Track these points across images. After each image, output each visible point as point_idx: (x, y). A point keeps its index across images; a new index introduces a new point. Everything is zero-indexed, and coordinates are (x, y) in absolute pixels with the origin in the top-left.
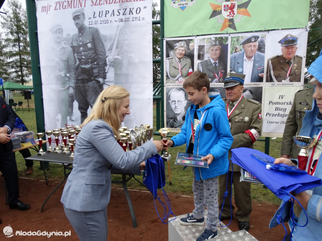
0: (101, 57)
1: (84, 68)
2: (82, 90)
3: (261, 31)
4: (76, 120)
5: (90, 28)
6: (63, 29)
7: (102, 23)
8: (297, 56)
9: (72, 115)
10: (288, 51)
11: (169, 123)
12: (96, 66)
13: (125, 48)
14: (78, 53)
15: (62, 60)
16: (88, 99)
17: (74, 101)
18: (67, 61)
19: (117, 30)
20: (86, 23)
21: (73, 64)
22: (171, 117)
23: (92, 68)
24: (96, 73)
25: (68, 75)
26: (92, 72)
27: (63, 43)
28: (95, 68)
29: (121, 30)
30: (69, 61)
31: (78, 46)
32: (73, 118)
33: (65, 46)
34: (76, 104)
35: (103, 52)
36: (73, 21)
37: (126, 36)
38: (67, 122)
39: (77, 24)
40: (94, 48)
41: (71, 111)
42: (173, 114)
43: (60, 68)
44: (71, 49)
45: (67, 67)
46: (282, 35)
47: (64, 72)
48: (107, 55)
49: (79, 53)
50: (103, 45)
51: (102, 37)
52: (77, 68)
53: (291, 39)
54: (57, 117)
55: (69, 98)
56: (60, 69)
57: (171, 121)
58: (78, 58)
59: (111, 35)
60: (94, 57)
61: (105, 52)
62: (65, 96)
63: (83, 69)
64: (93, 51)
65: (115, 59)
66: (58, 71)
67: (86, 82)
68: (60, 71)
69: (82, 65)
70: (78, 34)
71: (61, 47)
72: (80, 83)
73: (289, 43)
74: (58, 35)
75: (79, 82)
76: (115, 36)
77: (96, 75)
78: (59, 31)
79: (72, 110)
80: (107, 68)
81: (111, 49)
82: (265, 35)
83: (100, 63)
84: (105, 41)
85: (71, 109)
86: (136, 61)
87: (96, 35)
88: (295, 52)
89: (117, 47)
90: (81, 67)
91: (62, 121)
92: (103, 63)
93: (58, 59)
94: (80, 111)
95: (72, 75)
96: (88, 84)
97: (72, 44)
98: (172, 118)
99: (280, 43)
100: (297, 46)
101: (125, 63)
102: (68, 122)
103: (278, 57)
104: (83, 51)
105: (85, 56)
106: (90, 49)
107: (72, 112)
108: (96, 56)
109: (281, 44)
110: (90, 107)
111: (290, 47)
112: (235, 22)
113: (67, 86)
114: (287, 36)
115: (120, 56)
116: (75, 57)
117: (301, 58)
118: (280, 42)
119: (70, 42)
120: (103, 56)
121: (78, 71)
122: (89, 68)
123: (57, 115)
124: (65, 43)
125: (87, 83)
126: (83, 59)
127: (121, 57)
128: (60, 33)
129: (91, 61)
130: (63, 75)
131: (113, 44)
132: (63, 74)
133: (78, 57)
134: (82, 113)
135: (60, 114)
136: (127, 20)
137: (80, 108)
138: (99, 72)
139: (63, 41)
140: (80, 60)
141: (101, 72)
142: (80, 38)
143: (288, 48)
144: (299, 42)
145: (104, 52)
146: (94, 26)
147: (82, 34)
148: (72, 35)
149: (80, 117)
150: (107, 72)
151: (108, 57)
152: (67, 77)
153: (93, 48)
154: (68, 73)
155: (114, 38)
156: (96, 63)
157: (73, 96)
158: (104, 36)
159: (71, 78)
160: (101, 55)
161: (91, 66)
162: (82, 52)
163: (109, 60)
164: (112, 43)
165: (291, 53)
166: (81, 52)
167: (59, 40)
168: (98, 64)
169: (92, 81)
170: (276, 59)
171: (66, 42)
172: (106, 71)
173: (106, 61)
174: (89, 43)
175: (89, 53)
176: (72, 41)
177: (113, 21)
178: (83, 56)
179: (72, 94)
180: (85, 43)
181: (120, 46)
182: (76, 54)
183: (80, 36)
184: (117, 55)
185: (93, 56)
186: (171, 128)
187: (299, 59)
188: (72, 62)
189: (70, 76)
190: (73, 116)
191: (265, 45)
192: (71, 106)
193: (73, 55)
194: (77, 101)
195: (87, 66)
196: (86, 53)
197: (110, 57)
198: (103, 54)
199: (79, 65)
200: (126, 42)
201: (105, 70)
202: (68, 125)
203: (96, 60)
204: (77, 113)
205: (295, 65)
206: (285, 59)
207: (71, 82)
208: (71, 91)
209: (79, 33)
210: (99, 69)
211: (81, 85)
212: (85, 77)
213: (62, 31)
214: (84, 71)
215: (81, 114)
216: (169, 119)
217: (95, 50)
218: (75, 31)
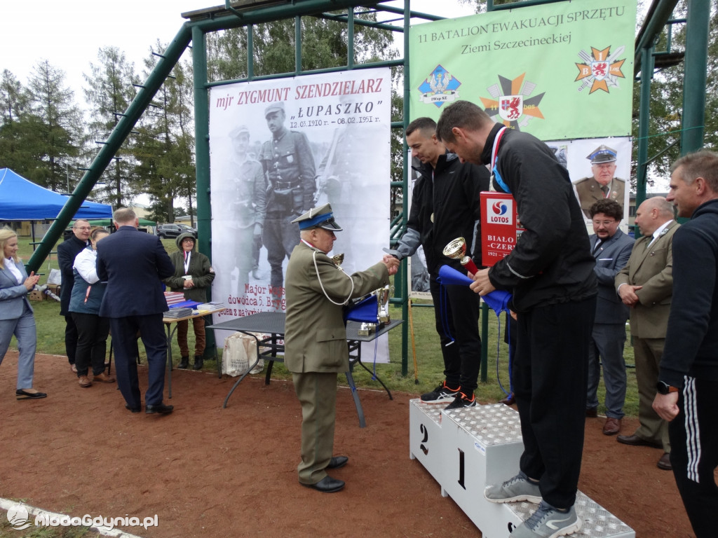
0: (307, 177)
1: (280, 195)
2: (275, 228)
3: (559, 140)
4: (264, 278)
5: (293, 132)
6: (250, 133)
7: (312, 124)
8: (616, 178)
9: (257, 269)
10: (602, 172)
11: (416, 285)
12: (298, 191)
13: (347, 163)
14: (270, 171)
15: (245, 181)
16: (284, 245)
17: (261, 246)
18: (254, 183)
19: (335, 136)
20: (287, 125)
21: (263, 188)
22: (419, 274)
23: (292, 195)
24: (298, 202)
25: (254, 205)
26: (293, 201)
27: (248, 154)
28: (296, 195)
29: (341, 135)
30: (257, 183)
31: (271, 159)
32: (259, 274)
33: (252, 160)
34: (264, 252)
35: (311, 170)
36: (266, 121)
37: (349, 145)
38: (248, 280)
39: (272, 125)
40: (298, 163)
41: (255, 264)
42: (423, 269)
43: (242, 194)
44: (260, 164)
45: (252, 193)
46: (593, 146)
47: (247, 200)
48: (317, 174)
49: (272, 170)
50: (312, 159)
51: (310, 146)
52: (269, 194)
53: (605, 153)
54: (233, 273)
55: (253, 242)
56: (241, 196)
57: (419, 280)
58: (270, 179)
59: (324, 143)
60: (297, 178)
61: (315, 169)
62: (247, 239)
63: (279, 197)
64: (295, 168)
65: (330, 180)
66: (238, 199)
67: (281, 216)
68: (242, 198)
69: (276, 189)
70: (272, 140)
71: (245, 161)
72: (272, 219)
73: (603, 159)
74: (241, 142)
75: (272, 217)
76: (332, 145)
77: (298, 205)
78: (245, 136)
79: (258, 261)
80: (316, 195)
81: (323, 165)
82: (567, 147)
83: (306, 187)
84: (316, 152)
85: (255, 260)
86: (365, 184)
87: (302, 144)
88: (613, 173)
89: (334, 162)
90: (275, 193)
91: (240, 280)
92: (311, 186)
93: (238, 180)
94: (270, 263)
95: (260, 205)
96: (285, 220)
97: (263, 156)
98: (420, 276)
99: (590, 159)
100: (616, 163)
101: (346, 186)
102: (250, 280)
103: (587, 180)
104: (279, 167)
105: (281, 175)
106: (292, 165)
107: (258, 265)
108: (299, 176)
109: (590, 161)
110: (286, 256)
111: (605, 165)
112: (520, 125)
113: (252, 223)
114: (599, 148)
115: (338, 177)
116: (265, 177)
117: (623, 182)
118: (589, 157)
119: (259, 154)
120: (310, 175)
121: (270, 199)
122: (289, 194)
123: (233, 269)
124: (252, 156)
125: (283, 218)
126: (278, 180)
127: (340, 177)
128: (244, 139)
129: (291, 184)
130: (246, 205)
131: (327, 158)
132: (245, 203)
133: (272, 177)
134: (273, 266)
135: (238, 267)
136: (351, 121)
137: (270, 258)
138: (303, 201)
139: (248, 152)
140: (273, 181)
141: (306, 201)
142: (276, 148)
143: (603, 167)
144: (618, 157)
145: (313, 169)
146: (299, 129)
147: (279, 141)
148: (263, 142)
149: (270, 273)
150: (316, 202)
151: (318, 178)
152: (252, 208)
153: (296, 162)
154: (255, 203)
155: (329, 147)
156: (298, 186)
157: (260, 238)
158: (314, 145)
159: (259, 210)
160: (307, 174)
161: (292, 191)
162: (278, 170)
163: (320, 183)
164: (326, 155)
165: (607, 174)
166: (275, 170)
167: (242, 151)
168: (302, 188)
169: (291, 215)
170: (583, 183)
171: (254, 154)
172: (315, 200)
173: (315, 183)
174: (289, 155)
175: (289, 171)
176: (263, 152)
177: (329, 122)
178: (278, 175)
179: (258, 235)
180: (283, 155)
181: (338, 161)
182: (267, 172)
183: (276, 145)
184: (334, 175)
185: (295, 175)
186: (418, 293)
187: (621, 183)
188: (260, 185)
189: (257, 206)
190: (258, 271)
191: (566, 162)
192: (256, 255)
193: (262, 174)
194: (266, 247)
195: (285, 192)
196: (284, 171)
197: (322, 178)
198: (311, 172)
199: (272, 189)
200: (348, 154)
201: (312, 197)
202: (250, 286)
203: (299, 182)
204: (265, 266)
205: (615, 192)
206: (598, 183)
207: (259, 216)
208: (258, 230)
209: (274, 140)
210: (304, 197)
211: (273, 221)
212: (281, 208)
213: (249, 136)
214: (280, 199)
215: (272, 268)
216: (415, 276)
217: (299, 167)
218: (268, 136)
